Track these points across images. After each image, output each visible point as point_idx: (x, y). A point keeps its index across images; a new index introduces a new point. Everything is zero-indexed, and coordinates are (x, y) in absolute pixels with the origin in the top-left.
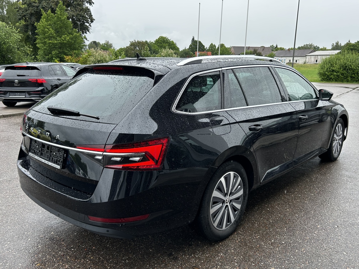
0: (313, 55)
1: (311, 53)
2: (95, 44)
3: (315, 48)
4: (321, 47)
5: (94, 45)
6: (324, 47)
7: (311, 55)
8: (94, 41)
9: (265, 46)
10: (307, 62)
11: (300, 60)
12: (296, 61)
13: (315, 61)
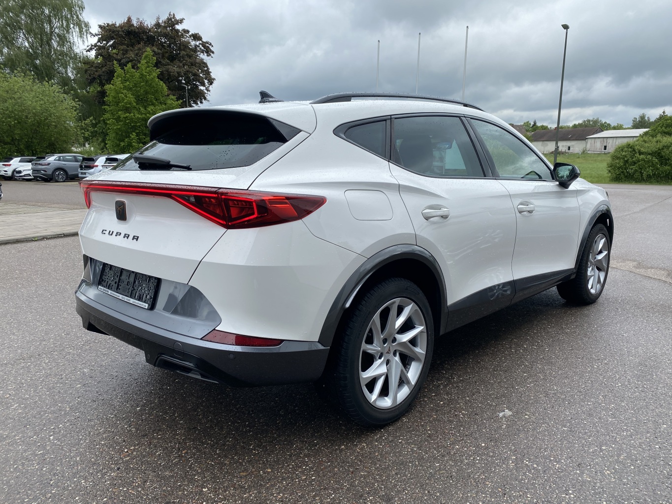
0: (599, 138)
1: (596, 134)
3: (602, 125)
4: (613, 124)
6: (620, 123)
7: (595, 138)
10: (588, 150)
11: (575, 146)
12: (569, 148)
13: (603, 147)
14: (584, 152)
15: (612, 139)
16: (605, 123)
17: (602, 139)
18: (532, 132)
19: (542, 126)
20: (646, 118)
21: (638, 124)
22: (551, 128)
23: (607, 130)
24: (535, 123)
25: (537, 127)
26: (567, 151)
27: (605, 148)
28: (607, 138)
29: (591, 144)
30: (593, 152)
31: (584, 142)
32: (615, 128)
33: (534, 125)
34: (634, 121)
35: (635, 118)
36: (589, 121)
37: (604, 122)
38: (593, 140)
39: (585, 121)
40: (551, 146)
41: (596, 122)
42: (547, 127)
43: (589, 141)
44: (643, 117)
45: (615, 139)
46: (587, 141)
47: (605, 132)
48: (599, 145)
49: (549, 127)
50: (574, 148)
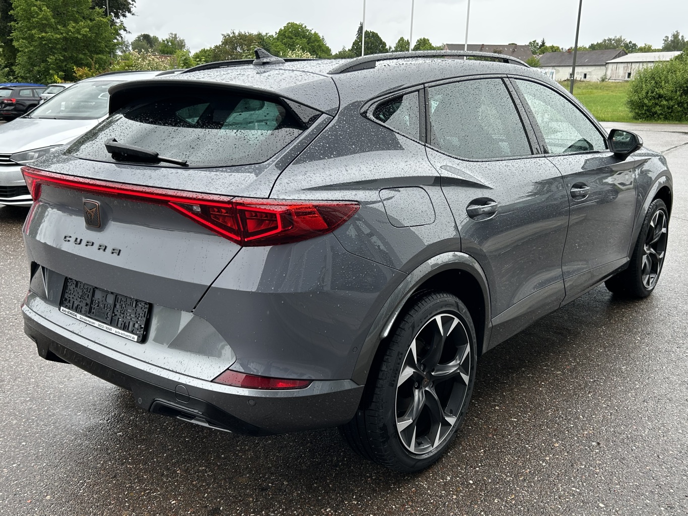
0: (622, 63)
1: (618, 57)
2: (147, 41)
3: (626, 46)
4: (640, 45)
5: (144, 43)
6: (648, 44)
7: (617, 63)
8: (144, 35)
9: (519, 44)
10: (608, 78)
11: (593, 73)
12: (585, 75)
13: (627, 74)
14: (603, 80)
15: (638, 65)
16: (630, 42)
17: (625, 65)
18: (540, 54)
19: (552, 47)
20: (680, 37)
21: (670, 45)
22: (562, 49)
23: (632, 52)
24: (543, 43)
25: (546, 49)
26: (583, 79)
27: (629, 74)
28: (632, 62)
29: (612, 70)
30: (614, 81)
31: (604, 68)
32: (642, 50)
33: (541, 46)
34: (665, 41)
35: (666, 37)
36: (610, 40)
37: (628, 42)
38: (615, 65)
39: (605, 41)
40: (564, 73)
41: (619, 41)
42: (558, 48)
43: (610, 66)
44: (676, 36)
45: (641, 64)
46: (607, 66)
47: (629, 55)
48: (621, 72)
49: (560, 48)
50: (591, 75)
